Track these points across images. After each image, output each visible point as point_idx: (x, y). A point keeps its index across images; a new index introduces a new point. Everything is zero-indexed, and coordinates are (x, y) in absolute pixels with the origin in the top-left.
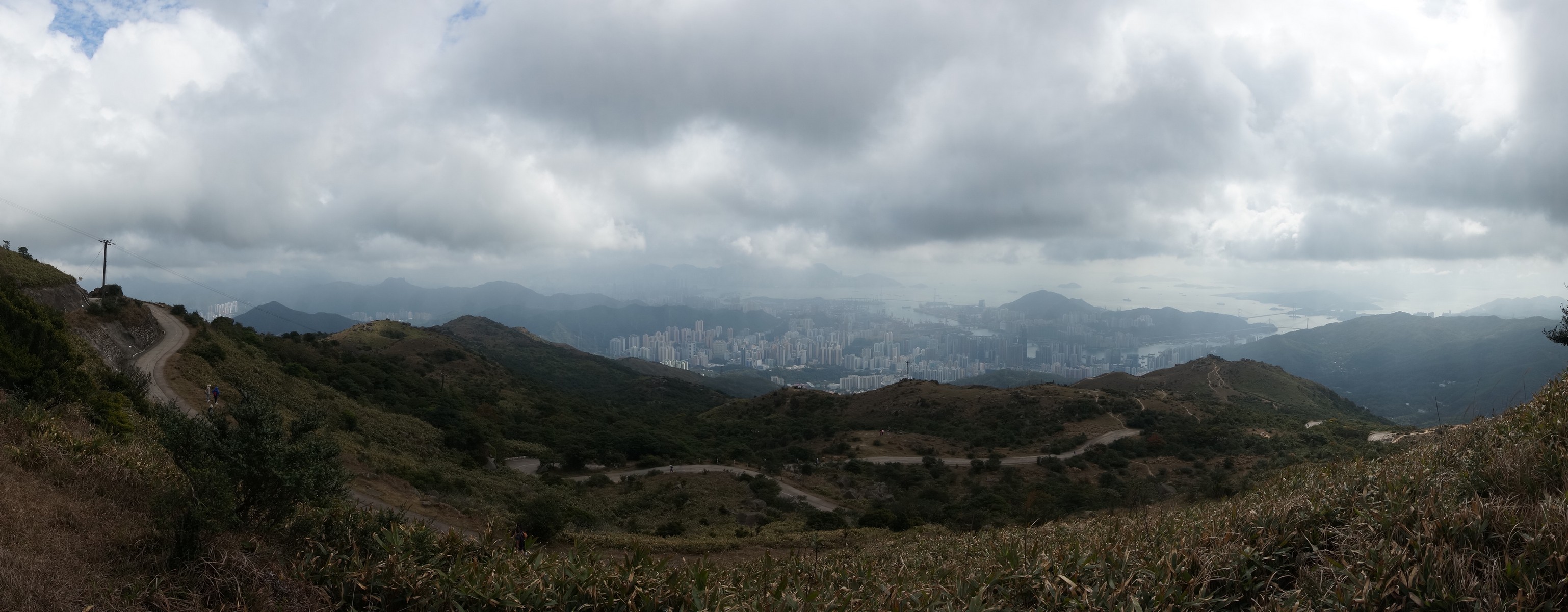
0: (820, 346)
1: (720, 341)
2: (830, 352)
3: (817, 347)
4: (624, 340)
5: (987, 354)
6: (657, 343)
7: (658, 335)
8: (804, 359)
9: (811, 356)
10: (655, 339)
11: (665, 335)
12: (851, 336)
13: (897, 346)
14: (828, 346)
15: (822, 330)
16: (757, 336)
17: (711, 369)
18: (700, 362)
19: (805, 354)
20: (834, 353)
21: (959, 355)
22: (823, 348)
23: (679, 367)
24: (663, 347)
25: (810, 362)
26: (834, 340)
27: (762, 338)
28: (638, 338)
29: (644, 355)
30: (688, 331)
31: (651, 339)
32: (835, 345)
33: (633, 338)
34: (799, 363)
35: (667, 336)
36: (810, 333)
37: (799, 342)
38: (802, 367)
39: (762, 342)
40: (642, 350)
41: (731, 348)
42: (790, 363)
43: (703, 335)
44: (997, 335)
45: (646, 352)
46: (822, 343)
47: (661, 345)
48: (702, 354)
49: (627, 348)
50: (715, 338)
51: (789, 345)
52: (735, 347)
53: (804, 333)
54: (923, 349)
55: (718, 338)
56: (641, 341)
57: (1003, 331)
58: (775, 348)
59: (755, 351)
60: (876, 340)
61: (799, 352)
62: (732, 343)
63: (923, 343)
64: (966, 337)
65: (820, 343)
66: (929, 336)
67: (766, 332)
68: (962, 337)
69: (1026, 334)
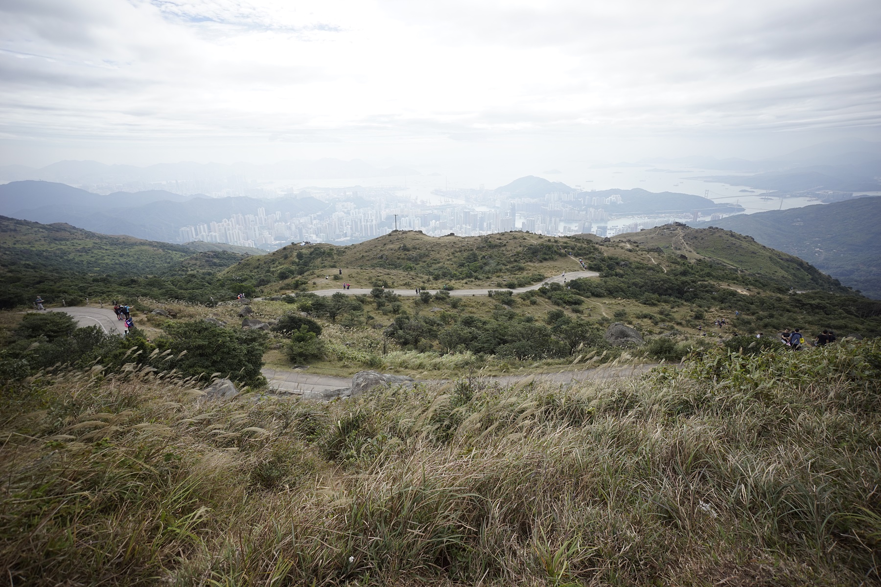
0: (361, 222)
1: (280, 223)
2: (369, 226)
3: (359, 223)
4: (193, 229)
5: (485, 224)
6: (225, 229)
7: (226, 222)
8: (349, 232)
9: (354, 231)
10: (223, 225)
11: (231, 221)
12: (384, 214)
13: (418, 220)
14: (367, 222)
15: (361, 210)
16: (311, 217)
17: (275, 245)
18: (265, 241)
19: (349, 229)
20: (371, 227)
21: (464, 226)
22: (363, 223)
23: (247, 246)
24: (231, 232)
25: (354, 235)
26: (371, 217)
27: (315, 219)
28: (205, 225)
29: (214, 240)
30: (251, 217)
31: (219, 226)
32: (372, 221)
33: (201, 226)
34: (346, 236)
35: (233, 221)
36: (353, 214)
37: (345, 221)
38: (348, 238)
39: (314, 222)
40: (211, 235)
41: (289, 228)
42: (339, 236)
43: (265, 220)
44: (493, 210)
45: (215, 236)
46: (363, 220)
47: (229, 230)
48: (266, 233)
49: (197, 234)
50: (276, 221)
51: (337, 223)
52: (293, 228)
53: (348, 213)
54: (438, 222)
55: (278, 221)
56: (209, 227)
57: (498, 208)
58: (326, 226)
59: (310, 229)
60: (403, 216)
61: (345, 228)
62: (290, 224)
63: (437, 218)
64: (469, 212)
65: (361, 220)
66: (442, 212)
67: (318, 214)
68: (466, 212)
69: (513, 210)
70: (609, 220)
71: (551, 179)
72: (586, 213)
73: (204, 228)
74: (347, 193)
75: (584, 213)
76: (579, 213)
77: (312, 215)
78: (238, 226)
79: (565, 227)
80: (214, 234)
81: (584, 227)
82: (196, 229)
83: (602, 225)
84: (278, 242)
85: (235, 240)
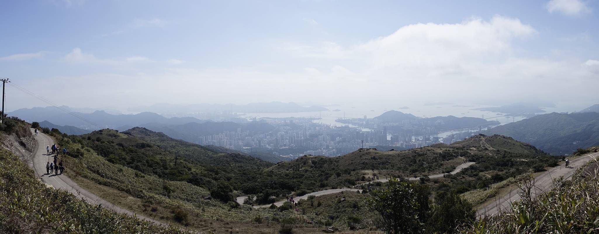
0: (294, 138)
1: (248, 137)
2: (299, 141)
4: (204, 137)
5: (369, 139)
6: (220, 139)
7: (220, 135)
9: (290, 143)
10: (219, 137)
11: (223, 135)
12: (308, 134)
13: (329, 137)
14: (298, 138)
15: (295, 131)
16: (266, 134)
17: (245, 149)
18: (240, 146)
19: (288, 141)
20: (301, 141)
21: (357, 140)
22: (296, 139)
23: (231, 148)
24: (223, 141)
27: (268, 135)
28: (211, 136)
29: (214, 144)
30: (233, 133)
31: (217, 137)
32: (301, 137)
33: (209, 137)
34: (285, 146)
35: (224, 135)
36: (290, 133)
37: (285, 137)
38: (287, 147)
39: (268, 137)
40: (213, 142)
41: (253, 140)
42: (281, 146)
43: (240, 135)
44: (373, 131)
46: (296, 137)
47: (222, 139)
48: (241, 143)
49: (206, 141)
50: (247, 136)
51: (280, 139)
52: (255, 140)
53: (286, 132)
54: (341, 138)
55: (248, 136)
56: (212, 137)
57: (376, 129)
58: (274, 140)
59: (265, 141)
60: (319, 135)
61: (285, 141)
62: (254, 138)
63: (340, 136)
64: (359, 132)
65: (294, 137)
66: (343, 132)
67: (270, 132)
68: (357, 132)
69: (385, 130)
70: (438, 134)
71: (405, 112)
72: (426, 130)
73: (210, 137)
74: (287, 121)
75: (425, 130)
76: (422, 130)
77: (266, 133)
78: (226, 137)
79: (415, 139)
80: (214, 141)
81: (426, 138)
82: (205, 138)
83: (435, 136)
84: (247, 148)
85: (224, 145)
